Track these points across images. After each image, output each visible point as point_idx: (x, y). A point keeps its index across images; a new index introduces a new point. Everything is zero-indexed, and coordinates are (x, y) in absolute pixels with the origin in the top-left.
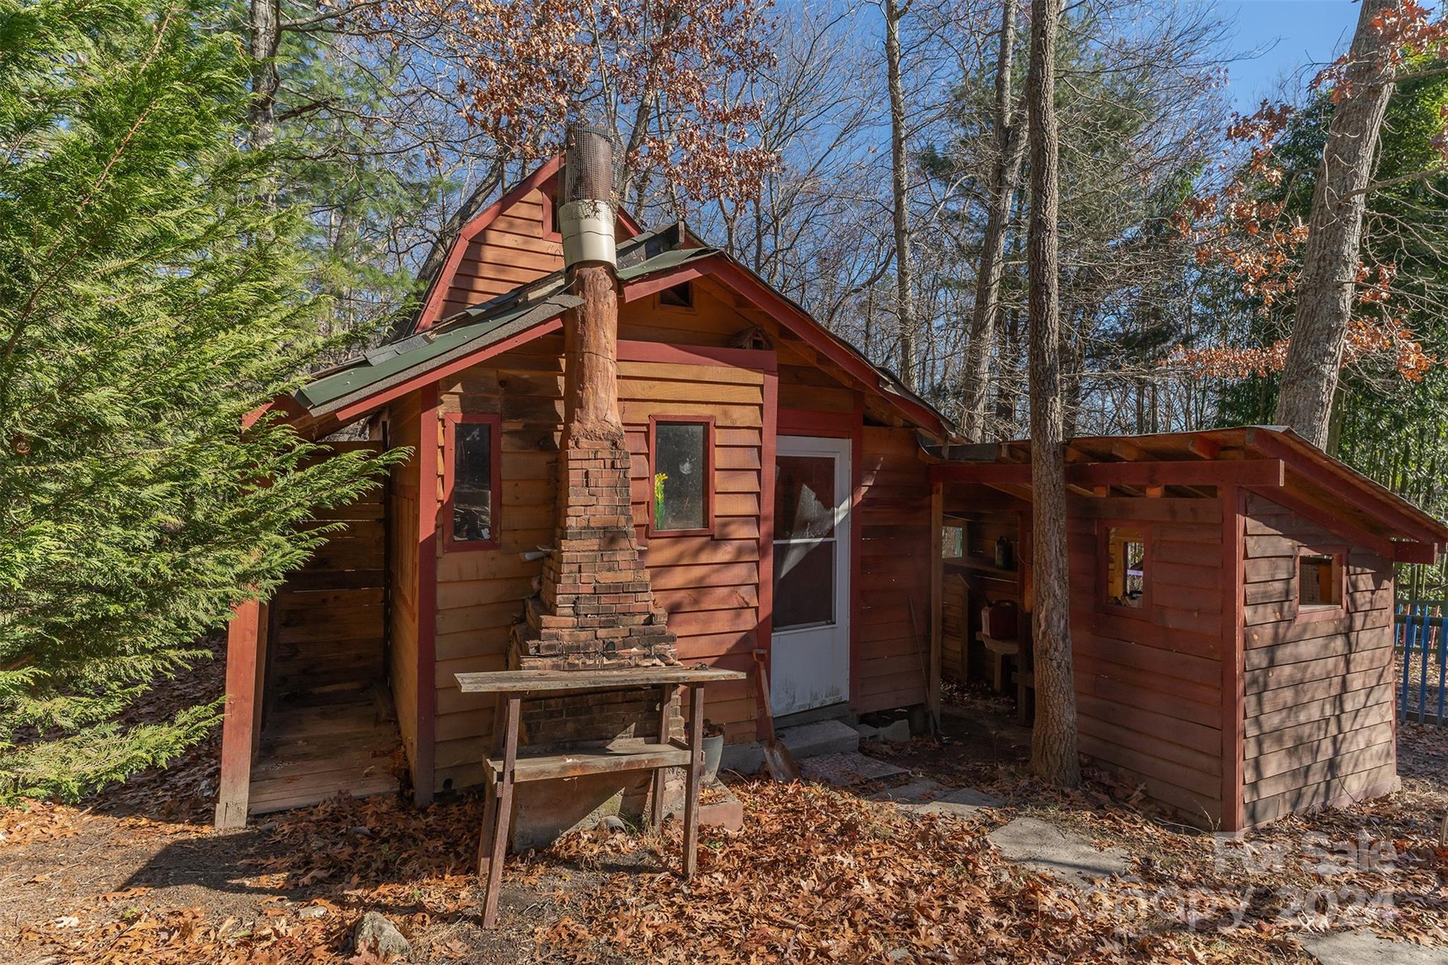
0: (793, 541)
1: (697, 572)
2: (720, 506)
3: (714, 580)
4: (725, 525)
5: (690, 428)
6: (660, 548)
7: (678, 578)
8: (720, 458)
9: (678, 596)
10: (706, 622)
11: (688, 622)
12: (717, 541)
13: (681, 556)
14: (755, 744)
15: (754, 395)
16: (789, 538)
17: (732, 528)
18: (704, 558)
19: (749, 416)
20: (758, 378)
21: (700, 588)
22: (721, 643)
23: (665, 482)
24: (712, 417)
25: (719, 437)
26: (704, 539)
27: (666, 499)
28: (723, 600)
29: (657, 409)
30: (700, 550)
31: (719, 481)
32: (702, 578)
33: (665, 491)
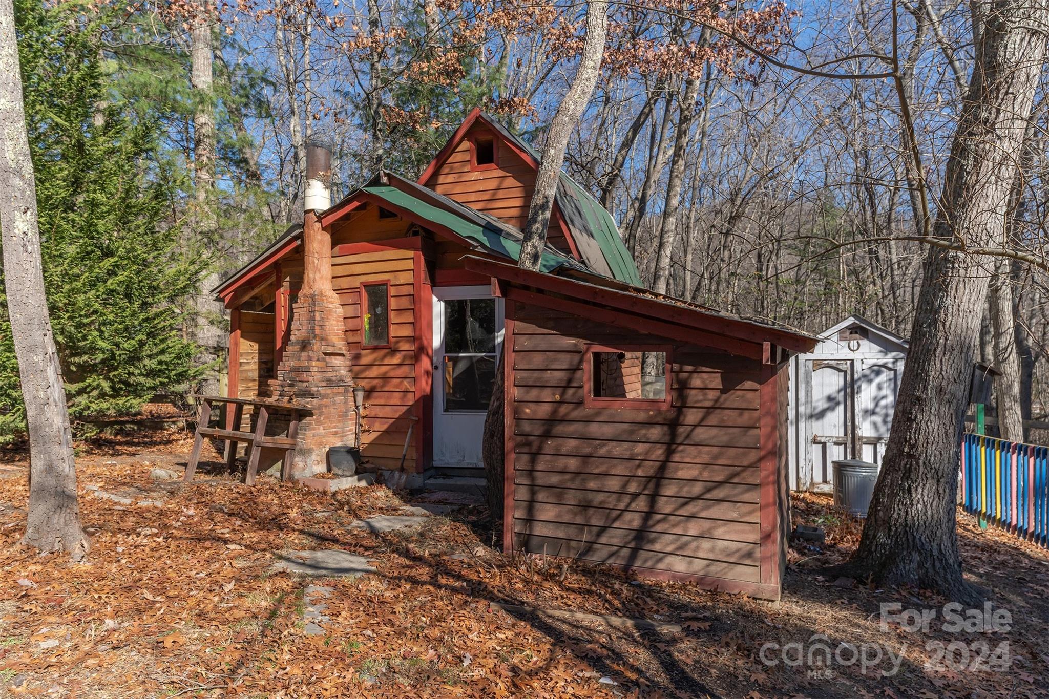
0: (461, 355)
1: (384, 369)
2: (394, 332)
3: (392, 374)
4: (397, 342)
5: (380, 287)
6: (366, 355)
7: (374, 372)
8: (393, 304)
9: (375, 382)
10: (389, 398)
11: (380, 397)
12: (394, 351)
13: (375, 360)
14: (415, 474)
15: (410, 264)
16: (460, 352)
17: (401, 344)
18: (386, 361)
19: (407, 277)
20: (411, 254)
21: (385, 378)
22: (396, 411)
23: (370, 318)
24: (389, 280)
25: (393, 291)
26: (387, 350)
27: (370, 328)
28: (397, 386)
29: (364, 279)
30: (385, 357)
31: (393, 317)
32: (386, 373)
33: (370, 323)
